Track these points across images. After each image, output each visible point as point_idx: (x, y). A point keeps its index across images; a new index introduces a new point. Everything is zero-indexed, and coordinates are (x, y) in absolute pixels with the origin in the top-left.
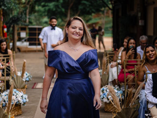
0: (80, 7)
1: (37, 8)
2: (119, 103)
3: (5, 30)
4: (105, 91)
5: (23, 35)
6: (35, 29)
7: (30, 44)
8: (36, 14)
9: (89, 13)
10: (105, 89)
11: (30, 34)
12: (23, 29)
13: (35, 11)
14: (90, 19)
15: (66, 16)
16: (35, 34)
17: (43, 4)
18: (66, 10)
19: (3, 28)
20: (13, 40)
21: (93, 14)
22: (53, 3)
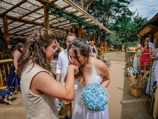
0: (131, 39)
1: (119, 40)
2: (134, 79)
3: (107, 45)
4: (130, 70)
5: (113, 47)
6: (116, 45)
7: (114, 49)
8: (119, 41)
9: (133, 41)
10: (131, 68)
11: (114, 46)
12: (113, 45)
13: (118, 41)
14: (134, 43)
15: (126, 42)
16: (116, 47)
17: (120, 39)
18: (127, 40)
19: (106, 45)
20: (110, 47)
21: (135, 41)
22: (123, 38)
